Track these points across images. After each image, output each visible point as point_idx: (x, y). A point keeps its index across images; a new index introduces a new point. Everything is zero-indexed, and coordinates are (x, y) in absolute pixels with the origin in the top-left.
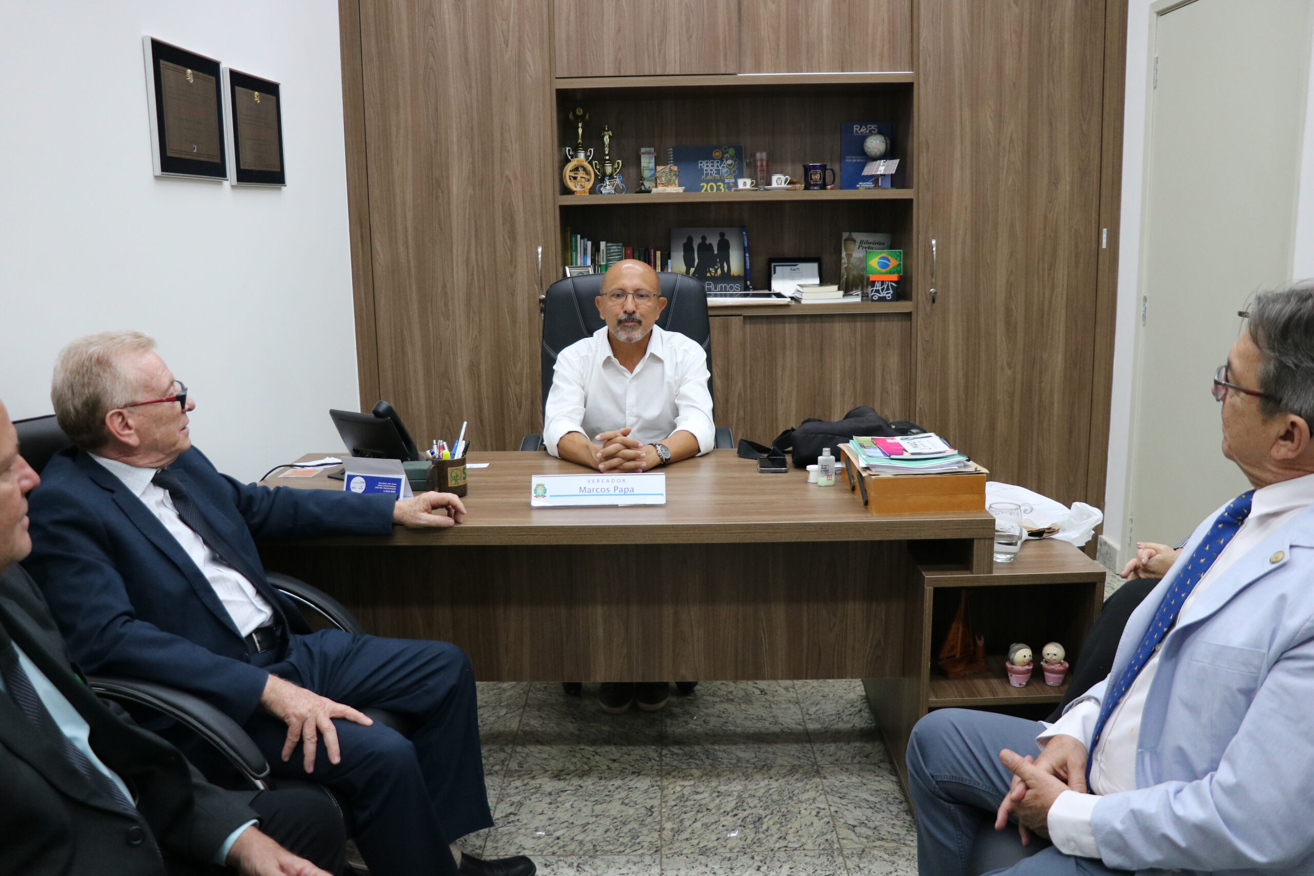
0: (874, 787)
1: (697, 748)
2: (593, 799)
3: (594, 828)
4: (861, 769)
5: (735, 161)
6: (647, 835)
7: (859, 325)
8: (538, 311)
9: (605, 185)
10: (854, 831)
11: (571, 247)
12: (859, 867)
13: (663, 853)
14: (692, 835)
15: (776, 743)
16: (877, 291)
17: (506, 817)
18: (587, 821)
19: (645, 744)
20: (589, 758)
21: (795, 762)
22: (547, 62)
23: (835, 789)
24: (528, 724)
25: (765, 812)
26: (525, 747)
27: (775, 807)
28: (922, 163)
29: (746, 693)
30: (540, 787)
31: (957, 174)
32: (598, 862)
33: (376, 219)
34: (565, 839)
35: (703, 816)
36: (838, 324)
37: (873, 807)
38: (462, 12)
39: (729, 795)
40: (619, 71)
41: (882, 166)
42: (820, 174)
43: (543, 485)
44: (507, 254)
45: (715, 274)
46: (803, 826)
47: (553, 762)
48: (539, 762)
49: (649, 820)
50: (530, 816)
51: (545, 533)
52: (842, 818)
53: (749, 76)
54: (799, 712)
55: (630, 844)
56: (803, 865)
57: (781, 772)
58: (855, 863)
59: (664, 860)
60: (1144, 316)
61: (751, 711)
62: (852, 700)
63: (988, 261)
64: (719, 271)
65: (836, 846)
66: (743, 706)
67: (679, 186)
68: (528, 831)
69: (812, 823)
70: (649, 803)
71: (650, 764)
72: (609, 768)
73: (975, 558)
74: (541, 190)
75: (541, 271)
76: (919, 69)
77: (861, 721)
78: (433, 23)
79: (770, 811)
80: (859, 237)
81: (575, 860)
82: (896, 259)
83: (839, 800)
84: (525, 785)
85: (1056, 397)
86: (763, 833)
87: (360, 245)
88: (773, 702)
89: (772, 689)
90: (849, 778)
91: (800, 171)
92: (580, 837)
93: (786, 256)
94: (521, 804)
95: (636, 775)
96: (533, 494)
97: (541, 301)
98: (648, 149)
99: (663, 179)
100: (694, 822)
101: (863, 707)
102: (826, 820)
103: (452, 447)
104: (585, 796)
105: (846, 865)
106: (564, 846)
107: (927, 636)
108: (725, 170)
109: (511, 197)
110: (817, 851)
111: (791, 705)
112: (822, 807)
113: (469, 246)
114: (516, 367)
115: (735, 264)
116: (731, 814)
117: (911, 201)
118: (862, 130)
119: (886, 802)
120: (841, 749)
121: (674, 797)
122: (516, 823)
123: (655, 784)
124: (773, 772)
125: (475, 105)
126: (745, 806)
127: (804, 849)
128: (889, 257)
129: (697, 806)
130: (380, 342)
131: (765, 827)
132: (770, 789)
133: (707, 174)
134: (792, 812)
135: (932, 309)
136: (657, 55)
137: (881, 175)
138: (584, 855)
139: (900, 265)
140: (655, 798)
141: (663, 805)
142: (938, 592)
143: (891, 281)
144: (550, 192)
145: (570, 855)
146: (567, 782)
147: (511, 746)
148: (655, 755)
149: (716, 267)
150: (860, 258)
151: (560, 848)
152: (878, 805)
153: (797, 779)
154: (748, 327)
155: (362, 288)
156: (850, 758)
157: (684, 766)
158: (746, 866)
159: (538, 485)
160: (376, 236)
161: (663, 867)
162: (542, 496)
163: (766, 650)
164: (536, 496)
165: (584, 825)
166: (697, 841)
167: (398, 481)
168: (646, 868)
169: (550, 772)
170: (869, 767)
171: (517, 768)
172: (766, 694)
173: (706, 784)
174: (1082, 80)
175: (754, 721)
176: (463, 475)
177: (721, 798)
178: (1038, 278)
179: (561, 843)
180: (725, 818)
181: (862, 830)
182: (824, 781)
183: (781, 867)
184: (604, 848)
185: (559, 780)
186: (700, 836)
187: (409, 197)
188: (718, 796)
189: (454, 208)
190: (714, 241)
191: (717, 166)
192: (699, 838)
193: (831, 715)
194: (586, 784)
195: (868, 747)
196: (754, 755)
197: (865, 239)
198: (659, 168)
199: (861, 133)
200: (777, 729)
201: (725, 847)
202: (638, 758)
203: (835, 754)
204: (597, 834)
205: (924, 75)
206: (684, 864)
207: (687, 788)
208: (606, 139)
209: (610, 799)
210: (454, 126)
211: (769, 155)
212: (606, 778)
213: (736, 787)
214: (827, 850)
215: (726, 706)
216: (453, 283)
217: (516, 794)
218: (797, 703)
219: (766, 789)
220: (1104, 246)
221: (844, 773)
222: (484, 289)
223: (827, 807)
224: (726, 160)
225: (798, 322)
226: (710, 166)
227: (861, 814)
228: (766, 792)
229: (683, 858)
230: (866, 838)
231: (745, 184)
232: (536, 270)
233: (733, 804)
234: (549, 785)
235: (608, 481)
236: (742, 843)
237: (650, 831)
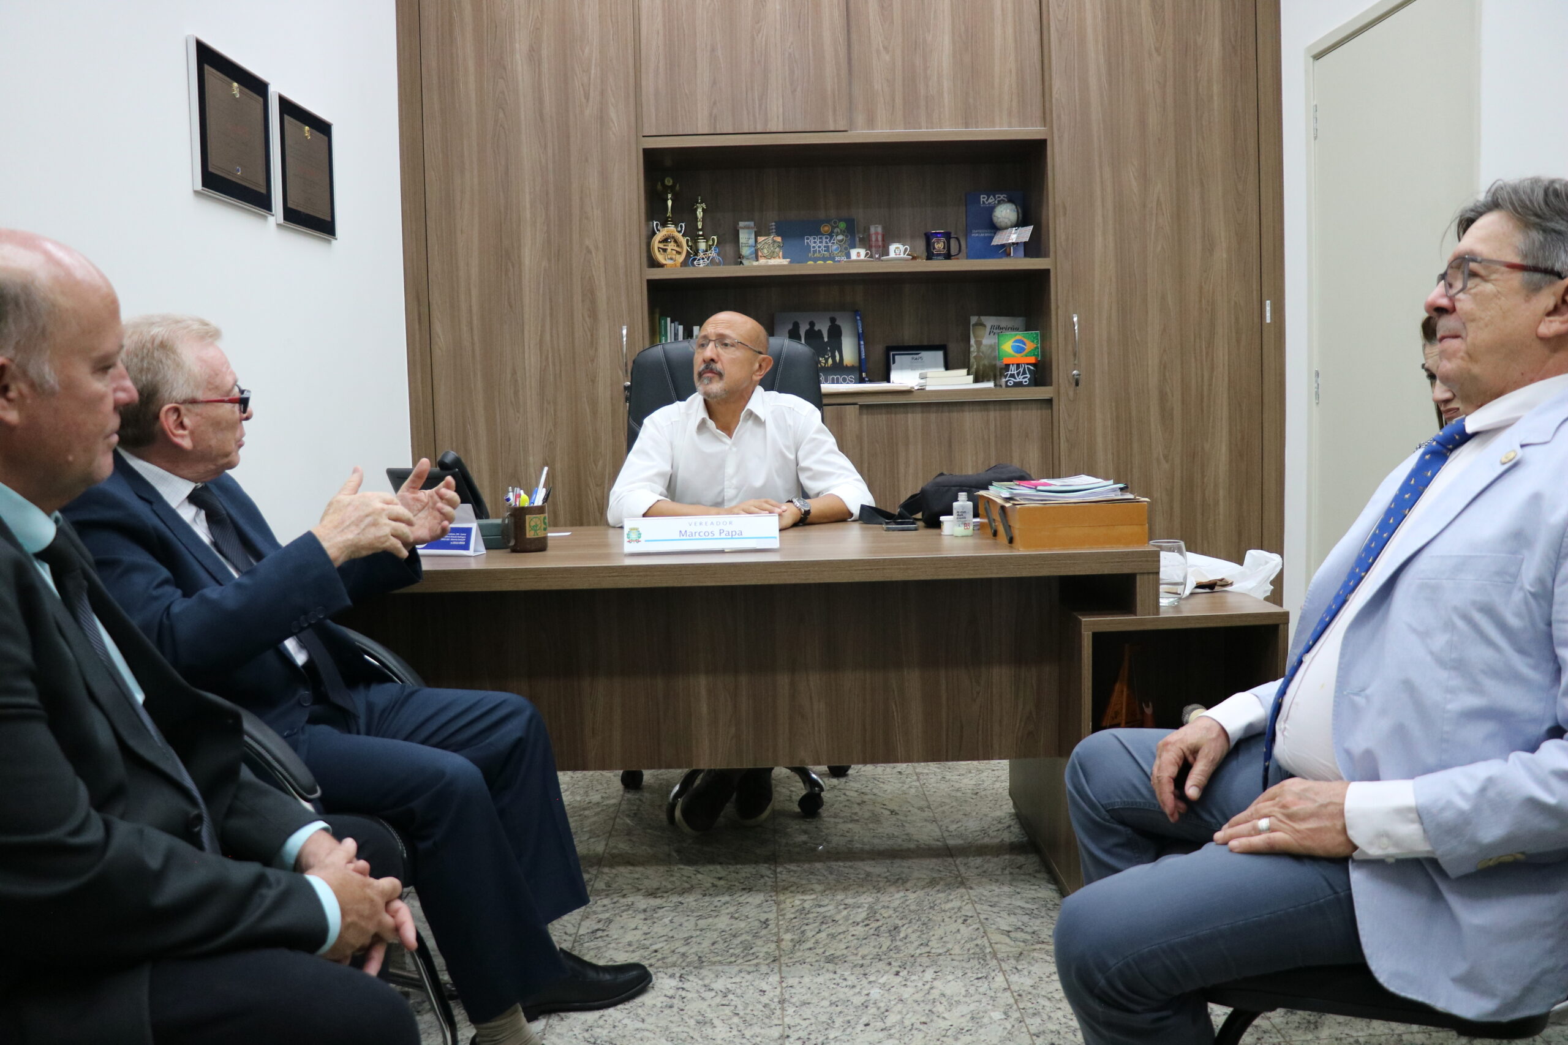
0: (1029, 896)
1: (818, 865)
2: (695, 914)
3: (698, 941)
4: (1014, 880)
5: (847, 236)
6: (763, 946)
7: (993, 415)
8: (623, 399)
9: (698, 258)
10: (1009, 936)
11: (660, 332)
12: (1016, 968)
13: (782, 962)
14: (816, 945)
15: (911, 858)
16: (1012, 376)
17: (592, 932)
18: (690, 934)
19: (756, 863)
20: (690, 877)
21: (935, 875)
22: (633, 119)
23: (984, 898)
24: (616, 847)
25: (902, 921)
26: (614, 868)
27: (914, 916)
28: (1059, 228)
29: (873, 814)
30: (632, 904)
31: (1099, 240)
32: (704, 972)
33: (436, 297)
34: (665, 952)
35: (829, 927)
36: (967, 413)
37: (1030, 914)
38: (537, 64)
39: (859, 907)
40: (715, 128)
41: (1014, 234)
42: (944, 243)
43: (637, 529)
44: (587, 335)
45: (825, 364)
46: (948, 933)
47: (646, 882)
48: (630, 881)
49: (764, 932)
50: (621, 931)
51: (641, 573)
52: (994, 924)
53: (862, 133)
54: (937, 830)
55: (742, 955)
56: (949, 969)
57: (919, 884)
58: (1011, 965)
59: (784, 968)
60: (1317, 394)
61: (880, 830)
62: (998, 817)
63: (1138, 338)
64: (830, 361)
65: (988, 950)
66: (871, 826)
67: (784, 258)
68: (620, 945)
69: (959, 930)
70: (763, 917)
71: (762, 881)
72: (714, 885)
73: (1138, 597)
74: (626, 261)
75: (626, 355)
76: (1052, 124)
77: (1013, 834)
78: (505, 77)
79: (908, 921)
80: (990, 321)
81: (677, 971)
82: (1033, 341)
83: (990, 908)
84: (615, 903)
85: (1221, 493)
86: (901, 940)
87: (417, 326)
88: (906, 822)
89: (904, 809)
90: (1000, 888)
91: (921, 244)
92: (682, 950)
93: (906, 344)
94: (610, 921)
95: (748, 891)
96: (626, 539)
97: (626, 388)
98: (747, 223)
99: (766, 251)
100: (818, 933)
101: (1012, 823)
102: (975, 926)
103: (530, 493)
104: (687, 912)
105: (1001, 967)
106: (664, 958)
107: (1086, 690)
108: (835, 247)
109: (591, 270)
110: (966, 956)
111: (928, 824)
112: (970, 914)
113: (543, 326)
114: (596, 466)
115: (849, 352)
116: (861, 924)
117: (1048, 271)
118: (990, 201)
119: (1044, 909)
120: (989, 861)
121: (793, 910)
122: (605, 938)
123: (769, 898)
124: (908, 885)
125: (551, 166)
126: (878, 916)
127: (950, 954)
128: (1025, 340)
129: (820, 918)
130: (439, 437)
131: (902, 935)
132: (906, 900)
133: (815, 252)
134: (934, 921)
135: (1075, 393)
136: (757, 110)
137: (1013, 244)
138: (687, 966)
139: (1037, 348)
140: (770, 911)
141: (780, 918)
142: (1097, 637)
143: (1028, 364)
144: (637, 263)
145: (670, 967)
146: (664, 900)
147: (595, 867)
148: (768, 873)
149: (826, 357)
150: (991, 346)
151: (658, 960)
152: (1035, 912)
153: (938, 890)
154: (865, 417)
155: (419, 376)
156: (1000, 870)
157: (804, 882)
158: (882, 972)
159: (631, 529)
160: (436, 314)
161: (783, 975)
162: (636, 541)
163: (899, 727)
164: (629, 542)
165: (687, 939)
166: (822, 950)
167: (468, 531)
168: (762, 977)
169: (644, 891)
170: (1023, 877)
171: (604, 888)
172: (897, 814)
173: (830, 898)
174: (1234, 135)
175: (884, 839)
176: (543, 526)
177: (849, 909)
178: (1195, 357)
179: (659, 956)
180: (854, 928)
181: (1020, 935)
182: (970, 891)
183: (924, 971)
184: (712, 959)
185: (655, 897)
186: (824, 946)
187: (474, 271)
188: (845, 909)
189: (526, 281)
190: (823, 327)
191: (826, 243)
192: (824, 947)
193: (976, 831)
194: (687, 900)
195: (1021, 859)
196: (886, 870)
197: (996, 324)
198: (760, 239)
199: (989, 203)
200: (912, 846)
201: (857, 954)
202: (749, 875)
203: (982, 866)
204: (703, 946)
205: (1059, 130)
206: (807, 972)
207: (807, 902)
208: (700, 213)
209: (716, 914)
210: (527, 190)
211: (884, 228)
212: (711, 895)
213: (866, 899)
214: (978, 954)
215: (850, 826)
216: (525, 368)
217: (603, 912)
218: (935, 821)
219: (902, 900)
220: (1268, 320)
221: (994, 884)
222: (561, 376)
223: (975, 915)
224: (837, 236)
225: (922, 412)
226: (818, 242)
227: (1016, 920)
228: (902, 903)
229: (807, 966)
230: (1024, 942)
231: (858, 254)
232: (620, 353)
233: (864, 915)
234: (642, 902)
235: (712, 523)
236: (877, 950)
237: (766, 942)
